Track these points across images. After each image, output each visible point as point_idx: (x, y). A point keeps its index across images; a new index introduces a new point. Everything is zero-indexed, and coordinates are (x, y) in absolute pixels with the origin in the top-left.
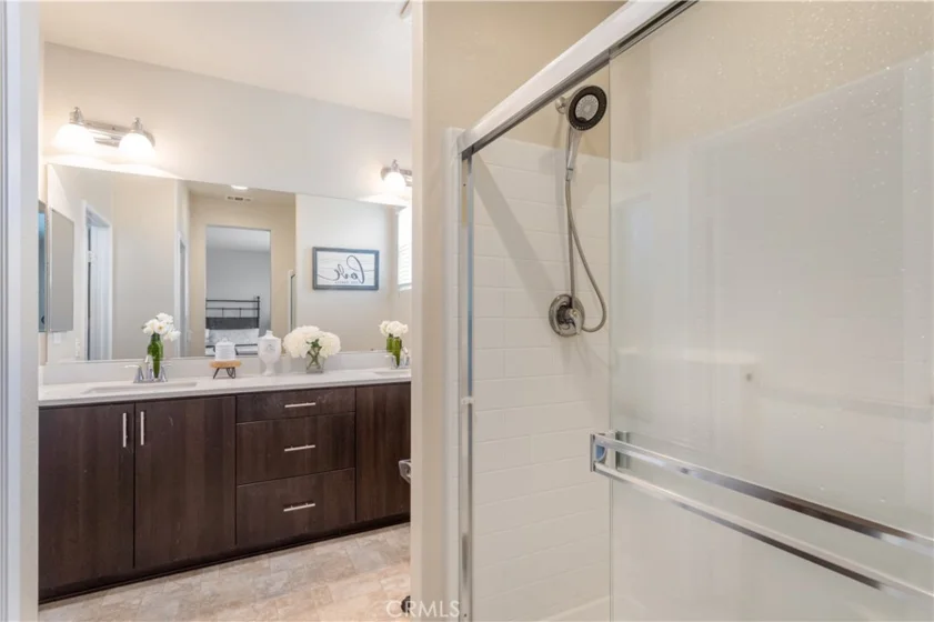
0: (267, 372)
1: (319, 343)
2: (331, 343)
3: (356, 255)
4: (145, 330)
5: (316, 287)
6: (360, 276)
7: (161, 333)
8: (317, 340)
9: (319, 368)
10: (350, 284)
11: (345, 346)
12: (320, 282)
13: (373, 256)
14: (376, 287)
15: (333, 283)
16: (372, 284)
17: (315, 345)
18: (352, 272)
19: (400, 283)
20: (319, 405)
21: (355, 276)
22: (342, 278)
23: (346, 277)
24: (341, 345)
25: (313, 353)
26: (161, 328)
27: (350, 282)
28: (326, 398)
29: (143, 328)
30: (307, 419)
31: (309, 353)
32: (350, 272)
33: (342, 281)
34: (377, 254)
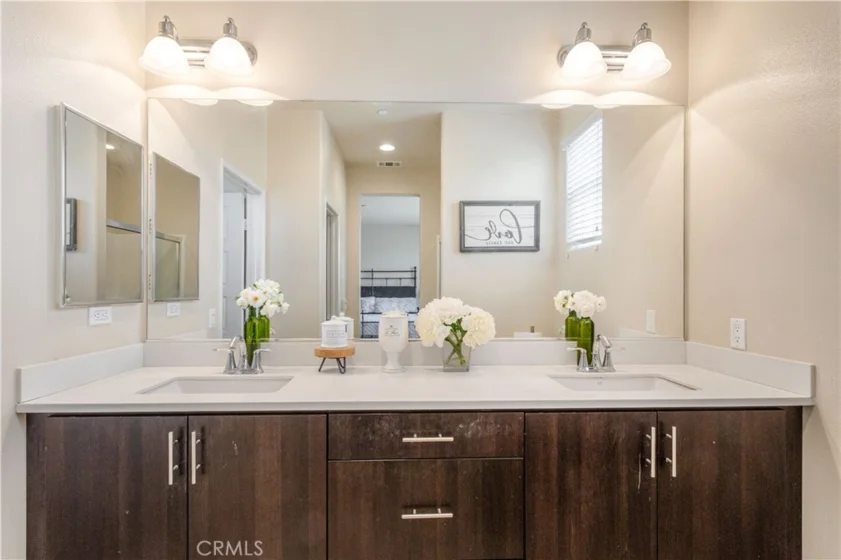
0: (389, 366)
1: (464, 326)
2: (481, 325)
3: (512, 208)
4: (239, 302)
5: (464, 250)
6: (516, 235)
7: (257, 305)
8: (459, 321)
9: (463, 362)
10: (504, 244)
11: (504, 330)
12: (469, 243)
13: (532, 209)
14: (536, 248)
15: (483, 244)
16: (531, 243)
17: (456, 327)
18: (506, 229)
19: (569, 241)
20: (461, 441)
21: (510, 234)
22: (494, 239)
23: (500, 235)
24: (497, 328)
25: (454, 339)
26: (256, 299)
27: (504, 242)
28: (472, 429)
29: (238, 298)
30: (439, 462)
31: (447, 339)
32: (503, 230)
33: (494, 241)
34: (537, 205)
